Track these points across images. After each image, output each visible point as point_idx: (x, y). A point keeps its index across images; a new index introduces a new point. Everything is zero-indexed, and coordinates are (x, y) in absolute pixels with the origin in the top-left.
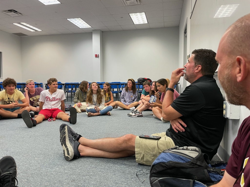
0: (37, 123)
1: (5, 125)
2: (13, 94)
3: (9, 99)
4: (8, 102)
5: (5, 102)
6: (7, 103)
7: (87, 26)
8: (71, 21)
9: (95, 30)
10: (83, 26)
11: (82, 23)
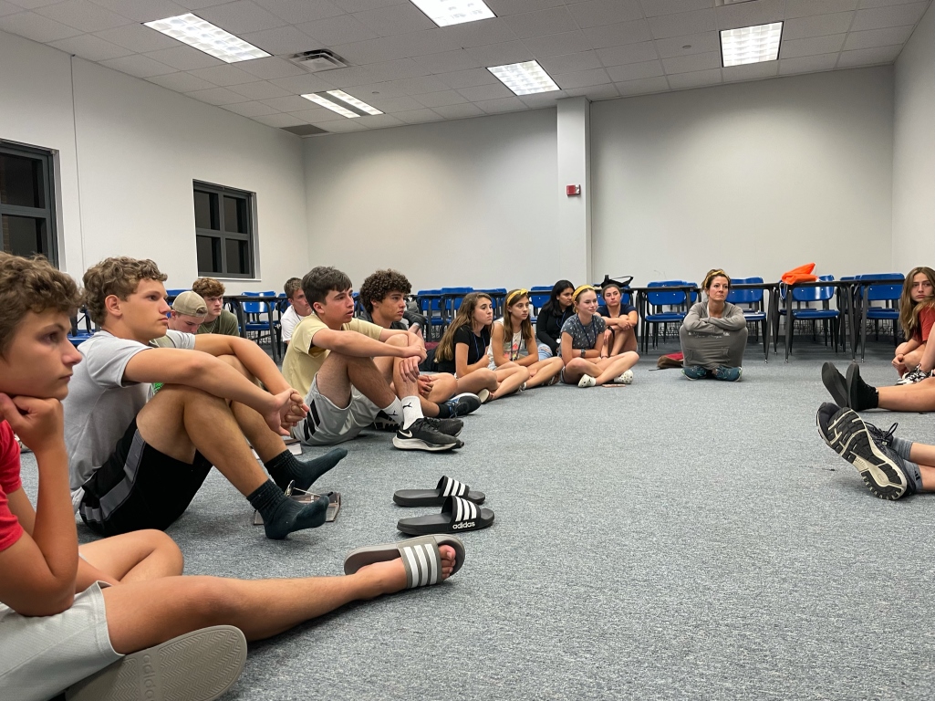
7: (543, 85)
8: (497, 75)
9: (569, 98)
10: (529, 87)
11: (531, 79)
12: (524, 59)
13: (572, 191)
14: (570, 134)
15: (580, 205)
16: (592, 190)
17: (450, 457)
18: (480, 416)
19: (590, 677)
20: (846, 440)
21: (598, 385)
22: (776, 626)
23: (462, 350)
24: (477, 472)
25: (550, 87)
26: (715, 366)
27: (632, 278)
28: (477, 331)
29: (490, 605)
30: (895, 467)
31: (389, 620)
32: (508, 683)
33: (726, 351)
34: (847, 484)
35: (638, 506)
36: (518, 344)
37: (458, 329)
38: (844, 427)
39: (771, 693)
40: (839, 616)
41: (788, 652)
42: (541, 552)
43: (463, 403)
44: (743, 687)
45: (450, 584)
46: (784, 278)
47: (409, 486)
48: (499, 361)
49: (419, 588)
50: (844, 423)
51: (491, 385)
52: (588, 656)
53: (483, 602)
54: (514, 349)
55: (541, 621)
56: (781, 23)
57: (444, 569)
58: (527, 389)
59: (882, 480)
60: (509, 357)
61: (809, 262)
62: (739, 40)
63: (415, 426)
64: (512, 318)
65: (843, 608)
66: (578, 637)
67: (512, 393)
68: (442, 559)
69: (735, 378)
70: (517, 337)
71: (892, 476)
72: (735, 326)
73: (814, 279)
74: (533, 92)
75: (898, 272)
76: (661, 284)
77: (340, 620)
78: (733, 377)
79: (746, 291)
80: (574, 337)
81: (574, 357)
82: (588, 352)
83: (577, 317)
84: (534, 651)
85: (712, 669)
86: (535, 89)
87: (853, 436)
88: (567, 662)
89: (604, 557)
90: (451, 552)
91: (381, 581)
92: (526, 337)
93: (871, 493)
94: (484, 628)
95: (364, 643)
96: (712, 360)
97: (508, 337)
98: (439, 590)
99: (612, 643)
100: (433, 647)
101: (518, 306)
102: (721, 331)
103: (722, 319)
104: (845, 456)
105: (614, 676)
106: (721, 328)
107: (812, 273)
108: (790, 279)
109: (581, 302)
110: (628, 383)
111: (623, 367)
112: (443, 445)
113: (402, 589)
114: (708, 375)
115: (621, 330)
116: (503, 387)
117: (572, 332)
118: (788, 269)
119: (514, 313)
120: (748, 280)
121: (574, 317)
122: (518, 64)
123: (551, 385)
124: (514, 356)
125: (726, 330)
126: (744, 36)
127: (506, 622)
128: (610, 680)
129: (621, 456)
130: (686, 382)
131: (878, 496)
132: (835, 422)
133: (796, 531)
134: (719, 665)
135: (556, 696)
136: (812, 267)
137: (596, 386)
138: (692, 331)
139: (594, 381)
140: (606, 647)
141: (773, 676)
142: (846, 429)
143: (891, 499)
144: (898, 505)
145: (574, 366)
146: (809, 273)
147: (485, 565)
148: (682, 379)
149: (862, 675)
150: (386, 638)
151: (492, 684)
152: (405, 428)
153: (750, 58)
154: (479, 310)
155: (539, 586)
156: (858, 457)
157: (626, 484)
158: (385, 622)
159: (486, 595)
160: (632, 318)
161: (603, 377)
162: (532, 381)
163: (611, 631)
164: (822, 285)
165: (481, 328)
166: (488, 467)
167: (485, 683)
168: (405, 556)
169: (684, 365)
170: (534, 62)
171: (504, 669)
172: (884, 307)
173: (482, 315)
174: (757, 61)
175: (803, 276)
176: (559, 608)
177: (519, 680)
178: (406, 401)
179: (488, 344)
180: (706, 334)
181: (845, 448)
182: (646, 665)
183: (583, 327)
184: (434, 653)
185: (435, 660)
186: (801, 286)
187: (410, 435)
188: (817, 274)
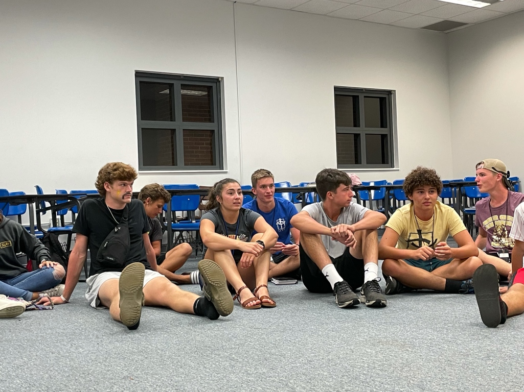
0: (508, 314)
1: (411, 310)
2: (432, 219)
3: (419, 232)
4: (417, 243)
5: (409, 241)
6: (413, 244)
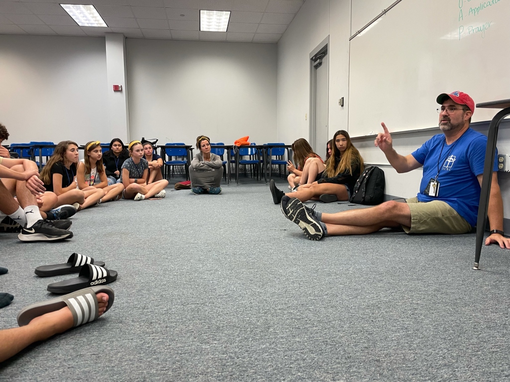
7: (97, 22)
8: (67, 10)
9: (113, 33)
10: (87, 22)
11: (89, 17)
12: (85, 3)
13: (117, 89)
14: (114, 55)
15: (122, 97)
16: (129, 89)
17: (66, 245)
18: (76, 219)
19: (224, 354)
20: (295, 213)
21: (146, 199)
22: (302, 305)
23: (57, 178)
24: (91, 250)
25: (100, 24)
26: (208, 187)
27: (157, 140)
28: (68, 166)
29: (138, 326)
30: (317, 225)
31: (67, 351)
32: (174, 370)
33: (213, 179)
34: (295, 235)
35: (201, 257)
36: (94, 176)
37: (54, 164)
38: (294, 207)
39: (320, 338)
40: (327, 295)
41: (315, 317)
42: (157, 290)
43: (64, 211)
44: (306, 339)
45: (103, 319)
46: (236, 143)
47: (42, 264)
48: (82, 186)
49: (82, 325)
50: (294, 205)
51: (80, 199)
52: (216, 342)
53: (133, 325)
54: (92, 179)
55: (177, 329)
56: (230, 12)
57: (100, 309)
58: (102, 202)
59: (312, 231)
60: (88, 183)
61: (246, 136)
62: (208, 17)
63: (37, 225)
64: (91, 159)
65: (326, 291)
66: (204, 333)
67: (93, 205)
68: (99, 303)
69: (218, 193)
70: (94, 171)
71: (317, 229)
72: (218, 166)
73: (249, 144)
74: (90, 25)
75: (282, 142)
76: (174, 144)
77: (26, 358)
78: (217, 192)
79: (217, 149)
80: (130, 171)
81: (131, 183)
82: (139, 180)
83: (132, 159)
84: (182, 347)
85: (285, 333)
86: (91, 23)
87: (298, 211)
88: (206, 349)
89: (197, 286)
90: (106, 297)
91: (54, 325)
92: (99, 171)
93: (308, 238)
94: (141, 341)
95: (54, 370)
96: (207, 184)
97: (88, 171)
98: (97, 325)
99: (226, 332)
100: (110, 361)
101: (94, 151)
102: (211, 168)
103: (211, 162)
104: (295, 221)
105: (237, 350)
106: (211, 167)
107: (248, 141)
108: (238, 144)
109: (134, 151)
110: (163, 197)
111: (160, 188)
112: (60, 235)
113: (71, 328)
114: (204, 192)
115: (154, 169)
116: (87, 202)
117: (129, 168)
118: (237, 139)
119: (92, 156)
120: (218, 144)
121: (130, 159)
122: (81, 6)
123: (117, 200)
124: (92, 183)
125: (213, 168)
126: (211, 15)
127: (154, 334)
128: (236, 353)
129: (179, 233)
130: (194, 196)
131: (310, 239)
132: (290, 205)
133: (285, 259)
134: (287, 330)
135: (209, 370)
136: (248, 138)
137: (145, 199)
138: (196, 168)
139: (144, 196)
140: (224, 335)
141: (315, 330)
142: (295, 208)
143: (316, 240)
144: (321, 242)
145: (132, 188)
146: (246, 141)
147: (123, 303)
148: (191, 194)
149: (354, 321)
150: (70, 363)
151: (164, 374)
152: (28, 226)
153: (213, 29)
154: (69, 152)
155: (165, 309)
156: (301, 221)
157: (189, 247)
158: (65, 353)
159: (133, 321)
160: (159, 162)
161: (149, 194)
162: (105, 198)
163: (222, 325)
164: (251, 147)
165: (70, 164)
166: (97, 247)
167: (158, 375)
168: (71, 305)
169: (191, 187)
170: (92, 6)
171: (168, 363)
172: (275, 159)
173: (71, 155)
174: (216, 31)
175: (244, 142)
176: (184, 319)
177: (181, 367)
178: (28, 209)
179: (75, 175)
180: (203, 170)
181: (295, 217)
182: (251, 339)
183: (135, 165)
184: (112, 365)
185: (116, 369)
186: (243, 147)
187: (33, 231)
188: (250, 141)
